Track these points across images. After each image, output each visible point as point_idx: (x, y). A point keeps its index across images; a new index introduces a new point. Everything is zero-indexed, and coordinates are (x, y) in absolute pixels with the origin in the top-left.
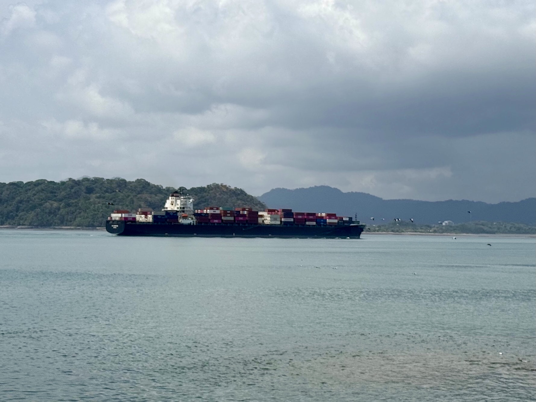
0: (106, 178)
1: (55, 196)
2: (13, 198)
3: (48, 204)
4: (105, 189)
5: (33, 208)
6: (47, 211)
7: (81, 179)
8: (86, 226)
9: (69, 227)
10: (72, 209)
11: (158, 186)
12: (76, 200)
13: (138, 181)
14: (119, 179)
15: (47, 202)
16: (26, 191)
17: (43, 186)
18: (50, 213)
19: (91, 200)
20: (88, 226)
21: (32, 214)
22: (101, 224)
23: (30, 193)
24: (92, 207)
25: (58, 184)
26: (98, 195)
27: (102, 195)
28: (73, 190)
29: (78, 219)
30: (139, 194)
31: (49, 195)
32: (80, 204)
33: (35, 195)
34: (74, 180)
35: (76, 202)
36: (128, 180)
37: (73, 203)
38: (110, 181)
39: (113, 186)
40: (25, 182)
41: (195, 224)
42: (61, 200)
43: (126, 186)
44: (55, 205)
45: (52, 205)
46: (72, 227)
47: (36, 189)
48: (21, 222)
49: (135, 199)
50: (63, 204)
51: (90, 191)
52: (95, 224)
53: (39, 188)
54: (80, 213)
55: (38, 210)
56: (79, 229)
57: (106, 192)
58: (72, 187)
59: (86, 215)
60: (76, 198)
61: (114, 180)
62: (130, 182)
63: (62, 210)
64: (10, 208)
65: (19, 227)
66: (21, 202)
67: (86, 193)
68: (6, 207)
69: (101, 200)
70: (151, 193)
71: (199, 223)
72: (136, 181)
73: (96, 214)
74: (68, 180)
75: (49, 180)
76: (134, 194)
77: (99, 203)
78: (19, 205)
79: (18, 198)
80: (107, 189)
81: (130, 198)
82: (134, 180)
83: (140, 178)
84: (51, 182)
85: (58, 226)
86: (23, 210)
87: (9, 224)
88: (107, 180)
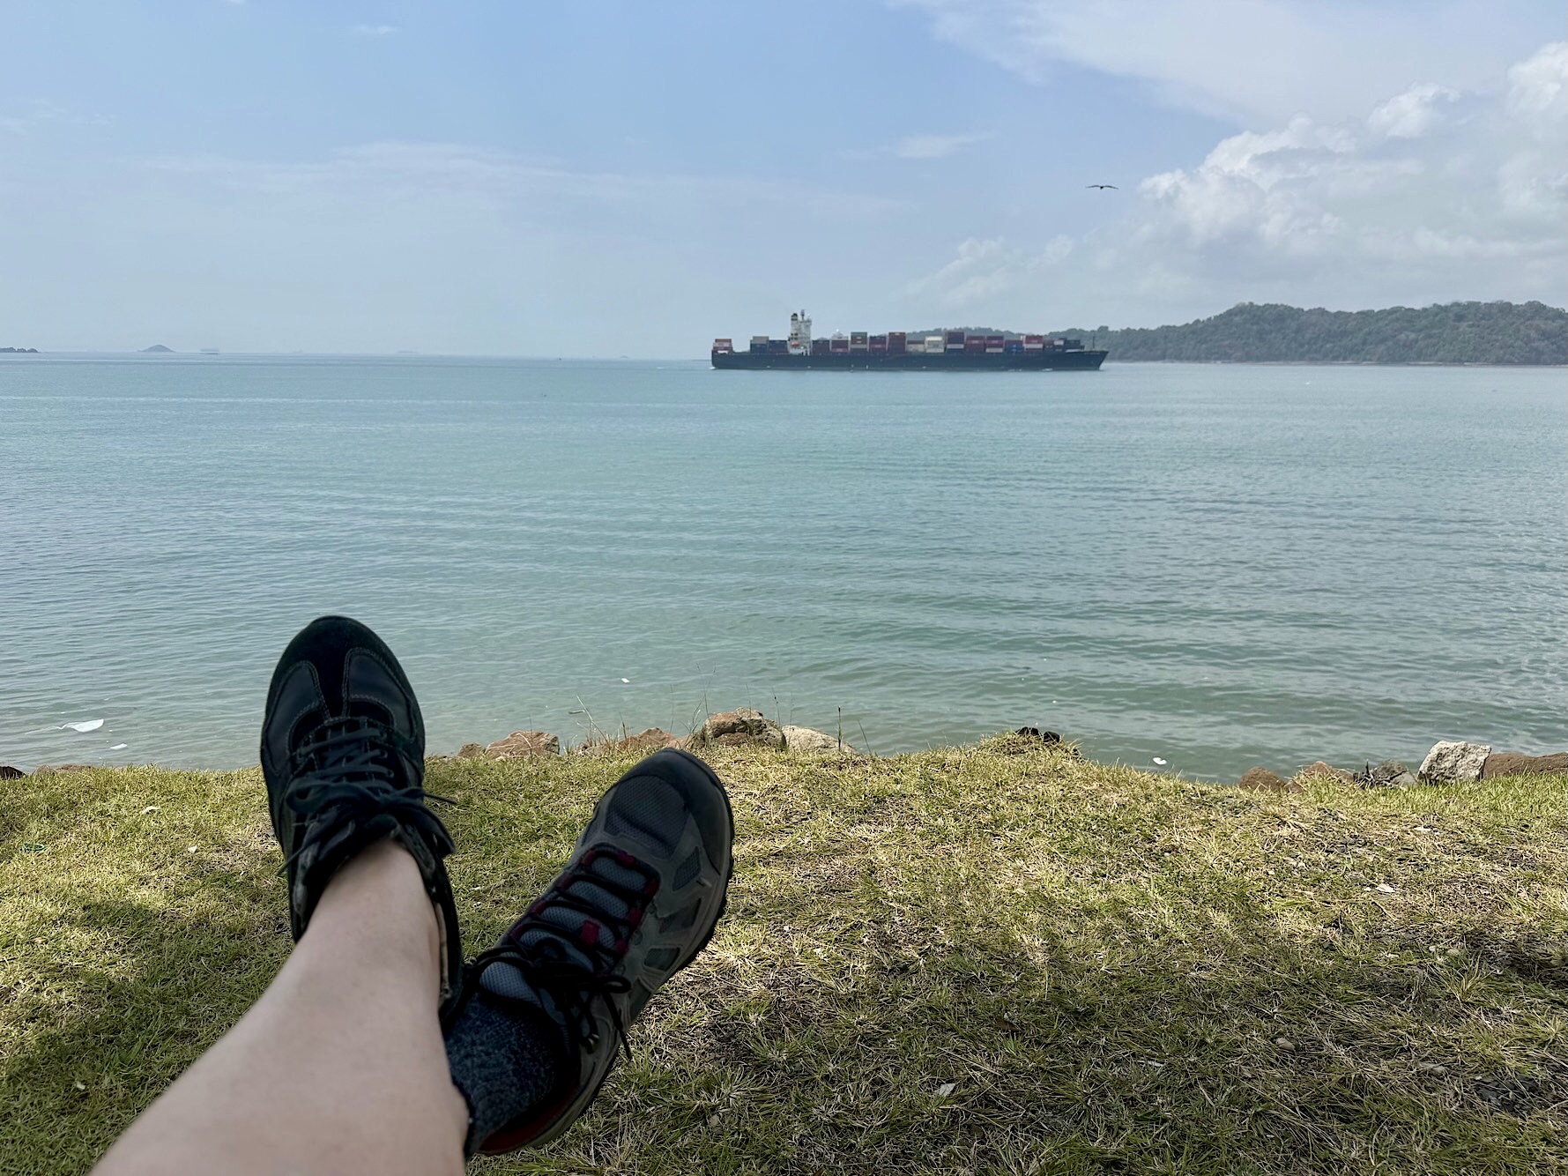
0: (1483, 302)
1: (1414, 326)
2: (1360, 330)
3: (1403, 336)
4: (1481, 316)
5: (1384, 340)
6: (1401, 343)
7: (1449, 304)
8: (1450, 362)
9: (1427, 363)
10: (1435, 341)
11: (1558, 309)
12: (1440, 331)
13: (1530, 304)
14: (1502, 302)
15: (1401, 333)
16: (1377, 321)
17: (1398, 314)
18: (1405, 345)
19: (1461, 330)
20: (1454, 361)
21: (1382, 348)
22: (1471, 358)
23: (1381, 324)
24: (1460, 338)
25: (1418, 311)
26: (1471, 323)
27: (1476, 323)
28: (1437, 318)
29: (1441, 353)
30: (1528, 320)
31: (1406, 324)
32: (1445, 336)
33: (1387, 325)
34: (1440, 306)
35: (1439, 333)
36: (1514, 303)
37: (1435, 334)
38: (1490, 306)
39: (1493, 311)
40: (1376, 311)
41: (809, 354)
42: (1421, 330)
43: (1511, 310)
44: (1413, 336)
45: (1408, 336)
46: (1432, 363)
47: (1390, 318)
48: (1368, 357)
49: (1522, 327)
50: (1422, 335)
51: (1460, 318)
52: (1463, 358)
53: (1394, 316)
54: (1444, 346)
55: (1390, 343)
56: (1441, 365)
57: (1482, 319)
58: (1437, 314)
59: (1452, 348)
60: (1441, 328)
61: (1495, 304)
62: (1517, 306)
63: (1419, 343)
64: (1354, 341)
65: (1365, 363)
66: (1369, 334)
67: (1454, 321)
68: (1351, 340)
69: (1474, 329)
70: (1547, 319)
71: (813, 352)
72: (1526, 304)
73: (1465, 347)
74: (1431, 306)
75: (1407, 307)
76: (1522, 320)
77: (1471, 333)
78: (1367, 337)
79: (1366, 330)
80: (1484, 315)
81: (1514, 326)
82: (1522, 302)
83: (1532, 300)
84: (1409, 309)
85: (1414, 361)
86: (1371, 343)
87: (1353, 360)
88: (1485, 304)
